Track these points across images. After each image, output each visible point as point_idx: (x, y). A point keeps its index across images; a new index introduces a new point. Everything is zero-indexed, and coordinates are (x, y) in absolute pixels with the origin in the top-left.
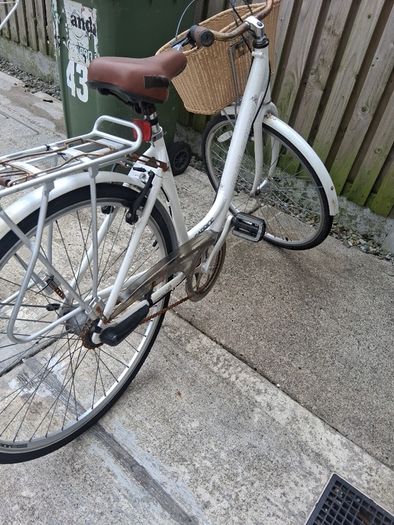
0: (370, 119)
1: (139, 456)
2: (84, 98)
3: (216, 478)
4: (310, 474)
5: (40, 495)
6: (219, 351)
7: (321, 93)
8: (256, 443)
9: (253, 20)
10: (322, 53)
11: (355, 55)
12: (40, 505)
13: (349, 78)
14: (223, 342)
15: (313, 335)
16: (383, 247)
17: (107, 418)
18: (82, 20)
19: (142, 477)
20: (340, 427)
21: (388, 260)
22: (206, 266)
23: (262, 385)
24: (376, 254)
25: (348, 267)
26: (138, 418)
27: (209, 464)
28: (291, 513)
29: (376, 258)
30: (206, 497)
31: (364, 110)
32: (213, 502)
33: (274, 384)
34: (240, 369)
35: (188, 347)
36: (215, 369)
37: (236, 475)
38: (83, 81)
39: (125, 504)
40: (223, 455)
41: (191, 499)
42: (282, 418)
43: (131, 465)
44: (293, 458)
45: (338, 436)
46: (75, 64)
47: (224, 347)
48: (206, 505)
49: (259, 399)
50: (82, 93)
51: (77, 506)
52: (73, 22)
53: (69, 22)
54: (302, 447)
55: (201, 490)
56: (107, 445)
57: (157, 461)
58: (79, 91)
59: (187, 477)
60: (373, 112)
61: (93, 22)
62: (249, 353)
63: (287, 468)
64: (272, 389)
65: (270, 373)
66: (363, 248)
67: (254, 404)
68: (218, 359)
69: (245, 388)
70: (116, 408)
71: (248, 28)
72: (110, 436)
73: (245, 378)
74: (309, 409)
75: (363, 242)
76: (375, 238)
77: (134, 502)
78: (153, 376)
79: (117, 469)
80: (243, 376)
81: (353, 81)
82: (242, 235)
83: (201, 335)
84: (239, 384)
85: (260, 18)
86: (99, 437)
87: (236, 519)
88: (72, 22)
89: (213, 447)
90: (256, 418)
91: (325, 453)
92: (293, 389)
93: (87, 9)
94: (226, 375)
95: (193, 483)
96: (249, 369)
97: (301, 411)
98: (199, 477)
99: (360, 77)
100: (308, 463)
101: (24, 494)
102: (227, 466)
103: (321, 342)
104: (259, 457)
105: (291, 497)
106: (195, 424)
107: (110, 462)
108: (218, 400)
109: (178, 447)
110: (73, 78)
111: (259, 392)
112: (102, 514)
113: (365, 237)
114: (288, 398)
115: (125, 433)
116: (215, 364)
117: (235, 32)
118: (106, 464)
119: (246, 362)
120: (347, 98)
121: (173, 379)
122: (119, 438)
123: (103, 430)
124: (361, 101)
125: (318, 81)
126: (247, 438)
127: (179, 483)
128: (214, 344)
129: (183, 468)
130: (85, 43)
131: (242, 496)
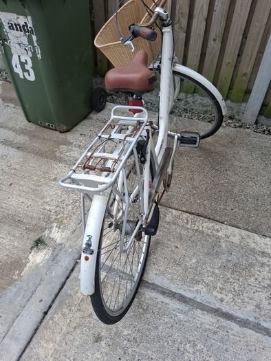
0: (219, 45)
1: (174, 288)
2: (32, 78)
3: (219, 285)
4: (264, 263)
5: (134, 330)
6: (185, 215)
7: (185, 35)
8: (230, 259)
9: (158, 10)
10: (180, 9)
11: (202, 6)
12: (138, 335)
13: (201, 22)
14: (184, 209)
15: (230, 188)
16: (243, 121)
17: (145, 275)
18: (19, 25)
19: (182, 299)
20: (267, 234)
21: (248, 128)
22: (169, 170)
23: (218, 226)
24: (240, 127)
25: (229, 140)
26: (162, 269)
27: (212, 279)
28: (264, 287)
29: (241, 130)
30: (220, 296)
31: (215, 40)
32: (224, 297)
33: (223, 223)
34: (201, 222)
35: (167, 219)
36: (189, 227)
37: (228, 279)
38: (29, 66)
39: (181, 316)
40: (217, 271)
41: (212, 300)
42: (236, 240)
43: (172, 295)
44: (251, 259)
45: (268, 239)
46: (19, 57)
47: (187, 212)
48: (222, 300)
49: (220, 234)
50: (29, 75)
51: (157, 328)
52: (11, 27)
53: (6, 27)
54: (253, 251)
55: (215, 293)
56: (154, 289)
57: (185, 287)
58: (26, 74)
59: (205, 289)
60: (221, 40)
61: (29, 26)
62: (201, 210)
63: (251, 265)
64: (224, 227)
65: (218, 218)
66: (232, 125)
67: (219, 238)
68: (187, 220)
69: (210, 231)
70: (147, 267)
71: (159, 15)
72: (153, 284)
73: (206, 225)
74: (247, 230)
75: (230, 121)
76: (237, 117)
77: (185, 313)
78: (157, 243)
79: (167, 300)
80: (205, 225)
81: (204, 23)
82: (186, 145)
83: (170, 210)
84: (205, 230)
85: (162, 7)
86: (148, 287)
87: (240, 301)
88: (9, 27)
89: (209, 269)
90: (224, 245)
91: (266, 250)
92: (234, 222)
93: (21, 17)
94: (196, 228)
95: (209, 291)
96: (206, 220)
97: (244, 233)
98: (211, 288)
99: (208, 20)
100: (260, 259)
101: (125, 333)
102: (221, 276)
103: (236, 190)
104: (235, 265)
105: (260, 279)
106: (194, 260)
107: (161, 298)
108: (199, 243)
109: (191, 276)
110: (19, 66)
111: (218, 231)
112: (172, 326)
113: (231, 118)
114: (234, 228)
115: (160, 279)
116: (187, 223)
117: (152, 20)
118: (160, 300)
119: (202, 217)
120: (202, 35)
121: (169, 240)
122: (158, 284)
123: (148, 283)
124: (212, 35)
125: (181, 28)
126: (224, 258)
127: (203, 294)
128: (180, 212)
129: (200, 286)
130: (25, 40)
131: (237, 289)
